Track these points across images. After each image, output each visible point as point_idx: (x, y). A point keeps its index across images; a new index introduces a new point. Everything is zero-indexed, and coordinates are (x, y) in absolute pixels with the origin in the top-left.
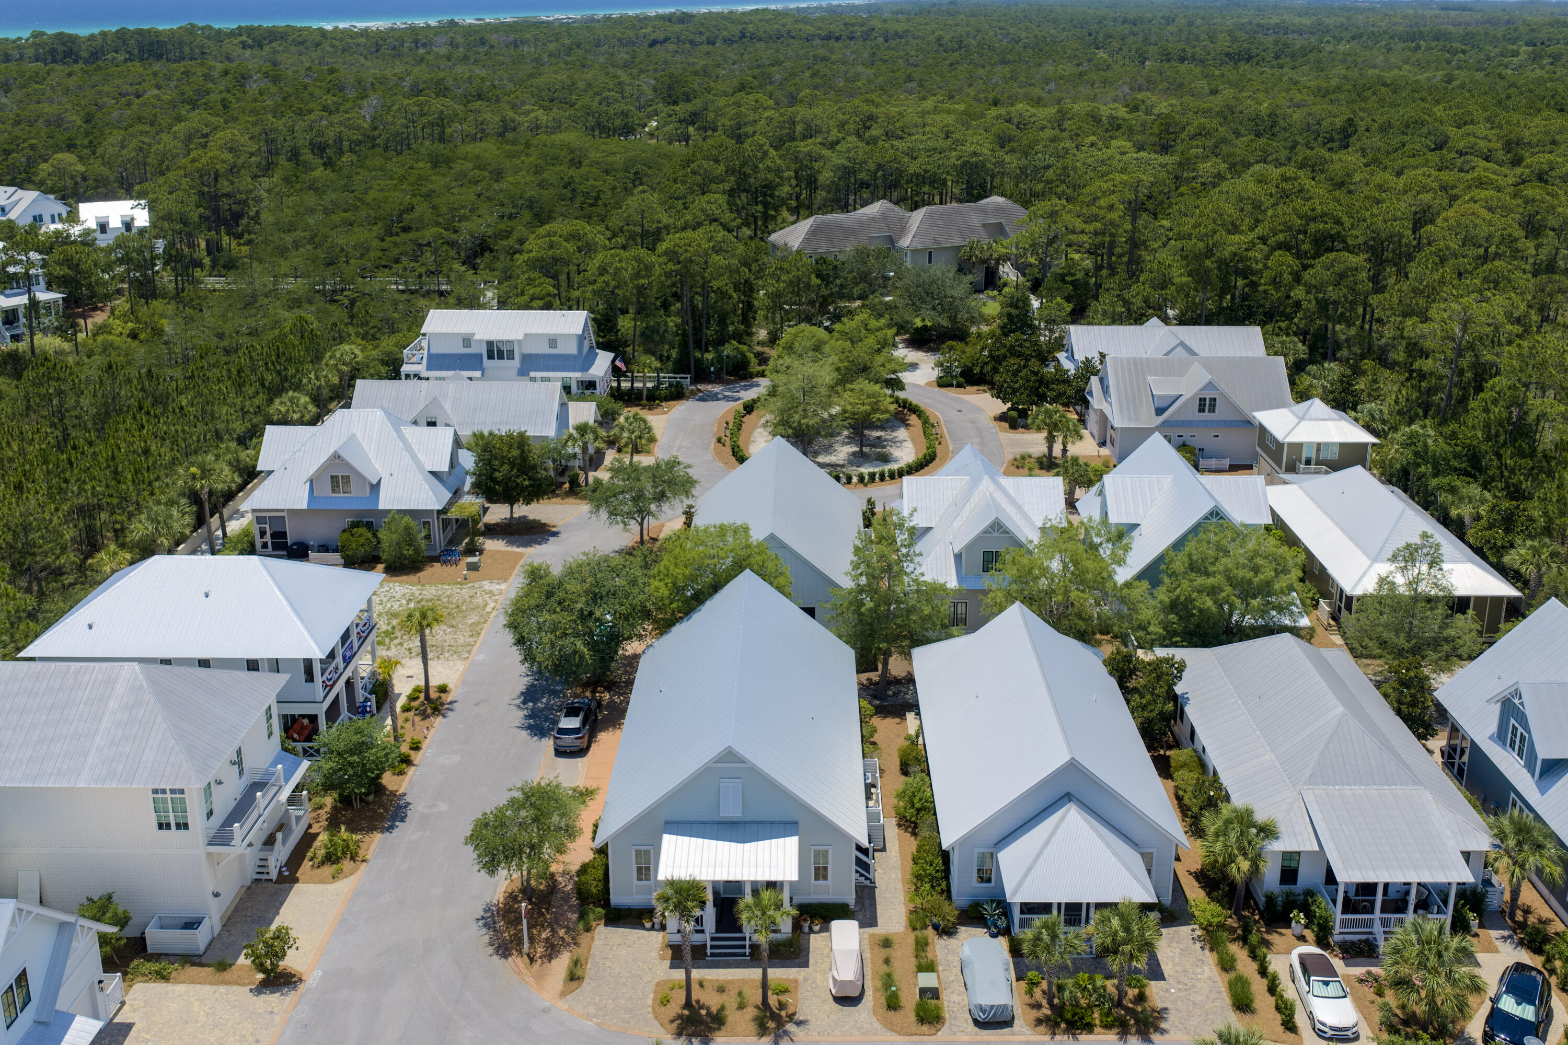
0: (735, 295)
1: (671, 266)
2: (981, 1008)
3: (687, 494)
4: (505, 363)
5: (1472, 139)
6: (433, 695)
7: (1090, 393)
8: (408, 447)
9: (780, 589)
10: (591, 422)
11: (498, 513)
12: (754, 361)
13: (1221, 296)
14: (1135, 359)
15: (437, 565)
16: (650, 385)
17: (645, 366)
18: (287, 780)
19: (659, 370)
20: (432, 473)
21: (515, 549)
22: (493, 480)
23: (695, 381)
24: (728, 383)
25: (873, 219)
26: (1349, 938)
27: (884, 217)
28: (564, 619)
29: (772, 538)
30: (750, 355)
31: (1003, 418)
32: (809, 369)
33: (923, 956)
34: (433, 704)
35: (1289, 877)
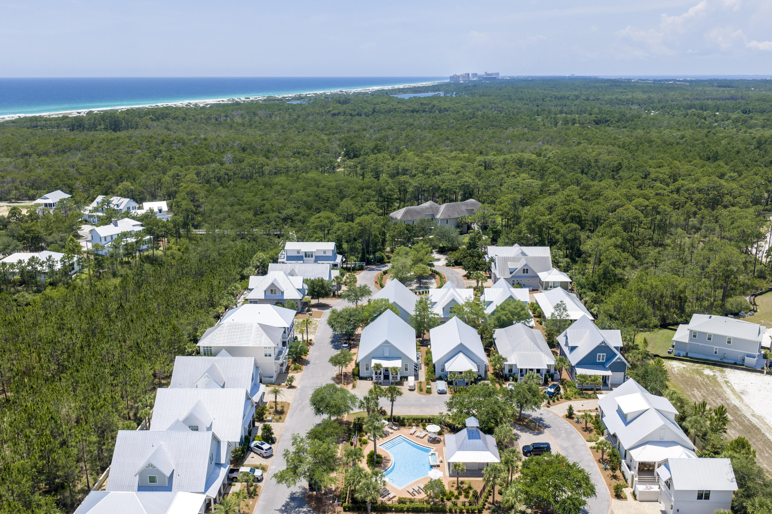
0: (380, 236)
1: (360, 228)
2: (440, 390)
3: (370, 294)
4: (310, 258)
5: (657, 174)
6: (309, 341)
7: (492, 268)
8: (291, 282)
9: (396, 314)
10: (338, 276)
11: (314, 302)
12: (386, 258)
14: (504, 257)
15: (300, 314)
16: (353, 266)
17: (351, 260)
19: (355, 261)
20: (298, 289)
21: (321, 311)
22: (315, 292)
23: (367, 265)
24: (378, 265)
25: (427, 208)
27: (431, 207)
28: (343, 320)
29: (394, 303)
30: (385, 256)
31: (465, 276)
32: (404, 260)
33: (428, 384)
34: (309, 343)
35: (510, 371)
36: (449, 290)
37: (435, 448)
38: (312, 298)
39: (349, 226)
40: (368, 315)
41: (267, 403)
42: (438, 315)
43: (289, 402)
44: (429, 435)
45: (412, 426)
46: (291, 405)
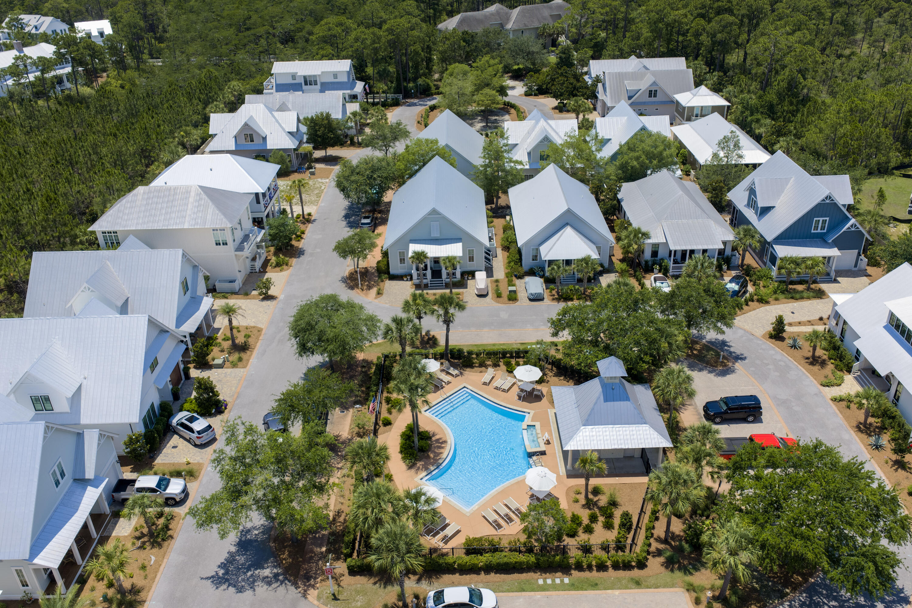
0: (422, 53)
1: (390, 37)
2: (532, 294)
3: (406, 136)
4: (313, 87)
6: (306, 217)
7: (598, 92)
8: (277, 121)
9: (451, 164)
10: (358, 111)
11: (318, 153)
12: (433, 88)
13: (668, 43)
14: (619, 73)
15: (296, 174)
16: (383, 100)
17: (380, 88)
18: (259, 233)
19: (386, 92)
20: (289, 132)
21: (329, 167)
22: (317, 135)
23: (404, 98)
24: (421, 98)
25: (492, 14)
26: (675, 273)
27: (498, 13)
28: (361, 179)
29: (447, 146)
30: (431, 84)
31: (556, 108)
32: (460, 83)
33: (511, 283)
34: (307, 219)
35: (655, 254)
36: (537, 122)
37: (532, 412)
38: (315, 148)
39: (373, 33)
40: (402, 167)
41: (219, 329)
42: (520, 163)
43: (260, 326)
44: (519, 383)
45: (486, 366)
46: (263, 332)
